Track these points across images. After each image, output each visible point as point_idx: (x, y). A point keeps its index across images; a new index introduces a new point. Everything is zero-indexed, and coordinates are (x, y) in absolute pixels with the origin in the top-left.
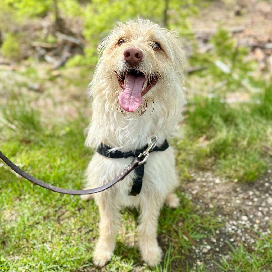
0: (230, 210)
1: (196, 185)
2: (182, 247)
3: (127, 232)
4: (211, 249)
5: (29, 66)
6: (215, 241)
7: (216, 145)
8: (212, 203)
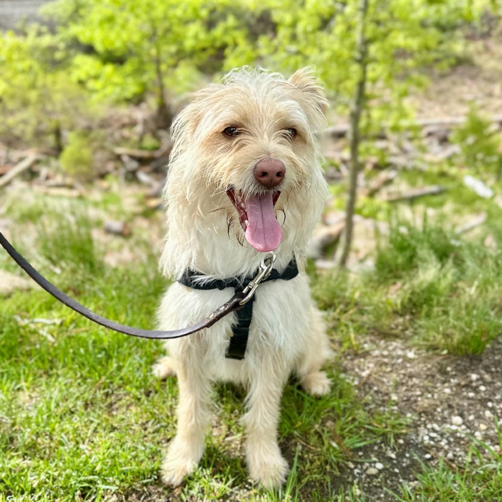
0: (430, 405)
1: (369, 362)
2: (326, 462)
3: (228, 433)
4: (384, 470)
5: (107, 190)
6: (393, 456)
7: (413, 293)
8: (397, 393)
